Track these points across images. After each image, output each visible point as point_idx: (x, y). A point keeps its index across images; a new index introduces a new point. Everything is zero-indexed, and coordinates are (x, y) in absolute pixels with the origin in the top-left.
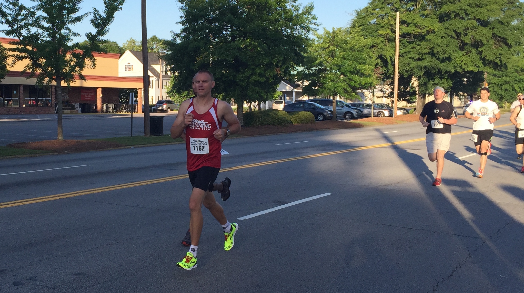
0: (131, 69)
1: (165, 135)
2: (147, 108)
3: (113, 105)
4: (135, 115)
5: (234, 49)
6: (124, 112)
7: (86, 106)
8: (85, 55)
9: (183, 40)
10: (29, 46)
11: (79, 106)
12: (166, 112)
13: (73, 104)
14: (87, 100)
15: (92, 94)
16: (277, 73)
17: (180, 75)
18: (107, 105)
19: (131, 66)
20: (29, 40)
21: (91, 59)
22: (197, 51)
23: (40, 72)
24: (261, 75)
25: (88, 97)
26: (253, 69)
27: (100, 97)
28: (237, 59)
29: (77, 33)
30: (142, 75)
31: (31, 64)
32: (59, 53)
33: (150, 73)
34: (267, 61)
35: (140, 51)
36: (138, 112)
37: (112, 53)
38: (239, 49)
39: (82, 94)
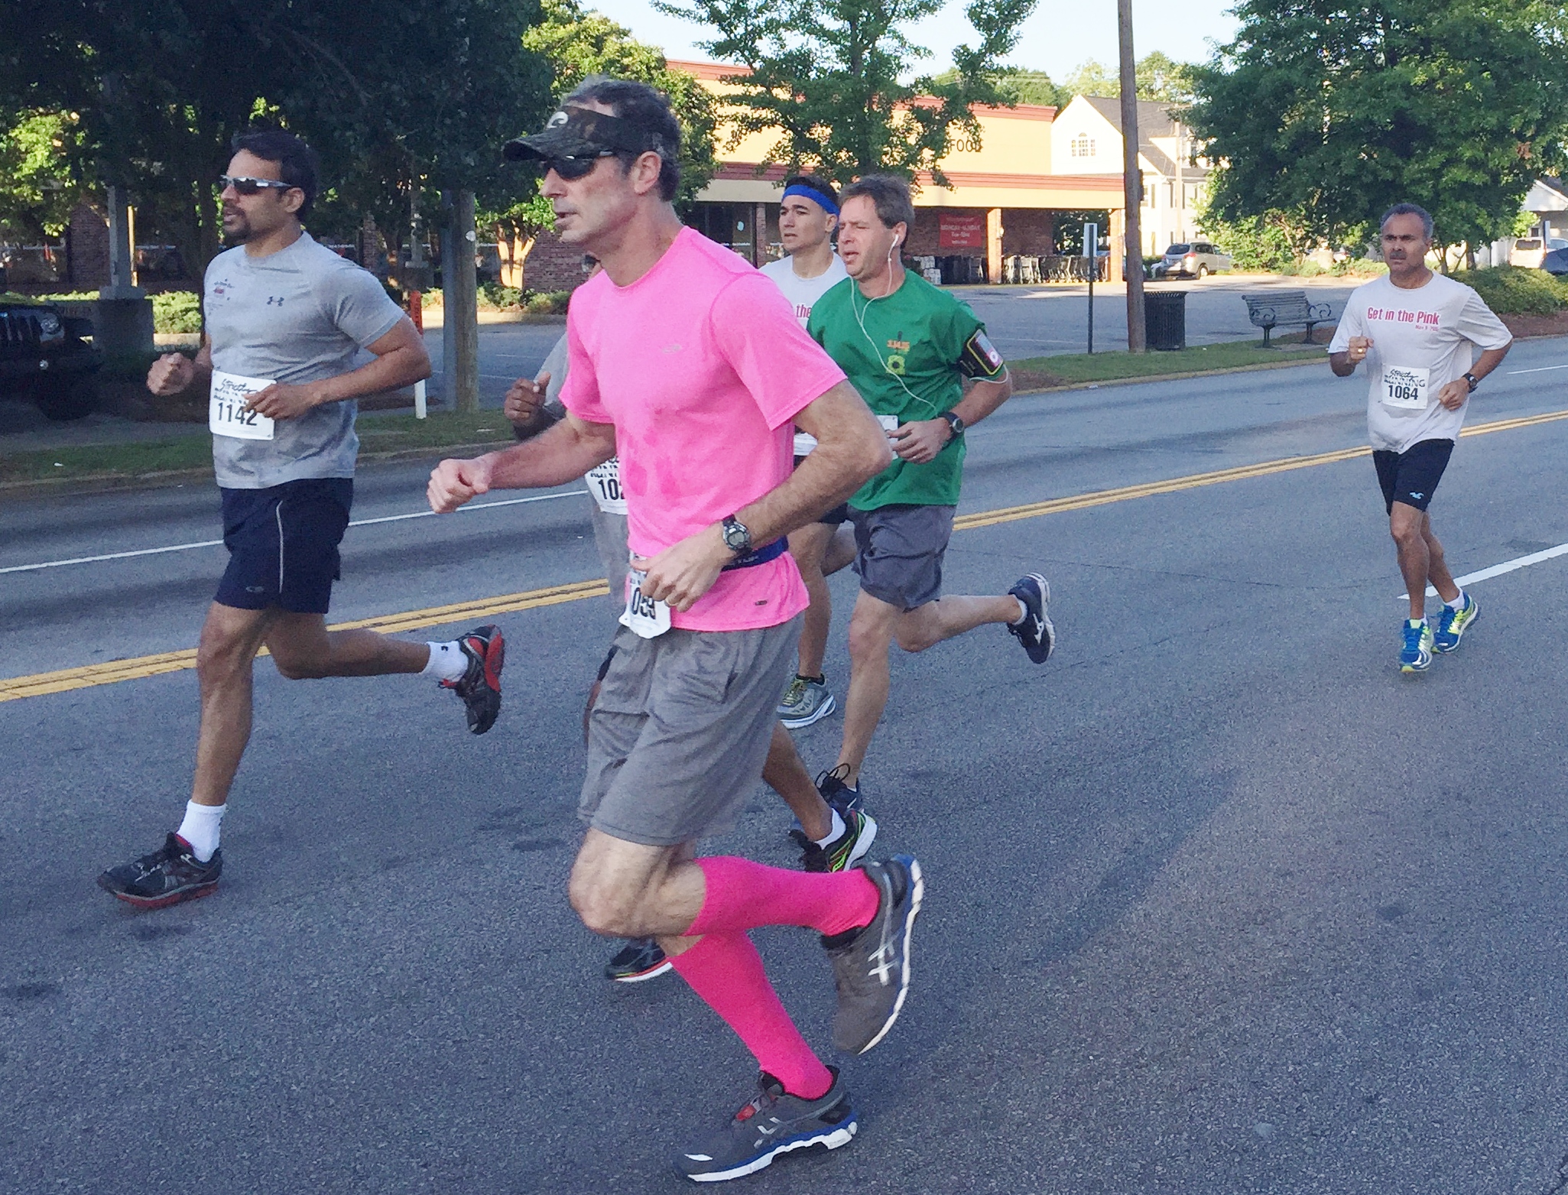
0: (1089, 152)
1: (1192, 348)
2: (1137, 268)
3: (1037, 260)
4: (1100, 288)
5: (1392, 87)
6: (1068, 280)
7: (955, 263)
8: (950, 113)
9: (1244, 63)
10: (780, 86)
11: (933, 264)
12: (1195, 279)
13: (916, 259)
14: (959, 247)
15: (972, 228)
16: (1523, 159)
17: (1235, 169)
18: (1018, 259)
19: (1089, 143)
20: (780, 71)
21: (967, 125)
22: (1284, 95)
23: (815, 164)
24: (1475, 165)
25: (960, 238)
26: (1451, 148)
27: (998, 236)
28: (1401, 119)
29: (925, 49)
30: (1123, 171)
31: (786, 143)
32: (870, 108)
33: (1143, 163)
34: (1492, 120)
35: (1115, 96)
36: (1109, 280)
37: (1032, 106)
38: (1407, 88)
39: (943, 228)
